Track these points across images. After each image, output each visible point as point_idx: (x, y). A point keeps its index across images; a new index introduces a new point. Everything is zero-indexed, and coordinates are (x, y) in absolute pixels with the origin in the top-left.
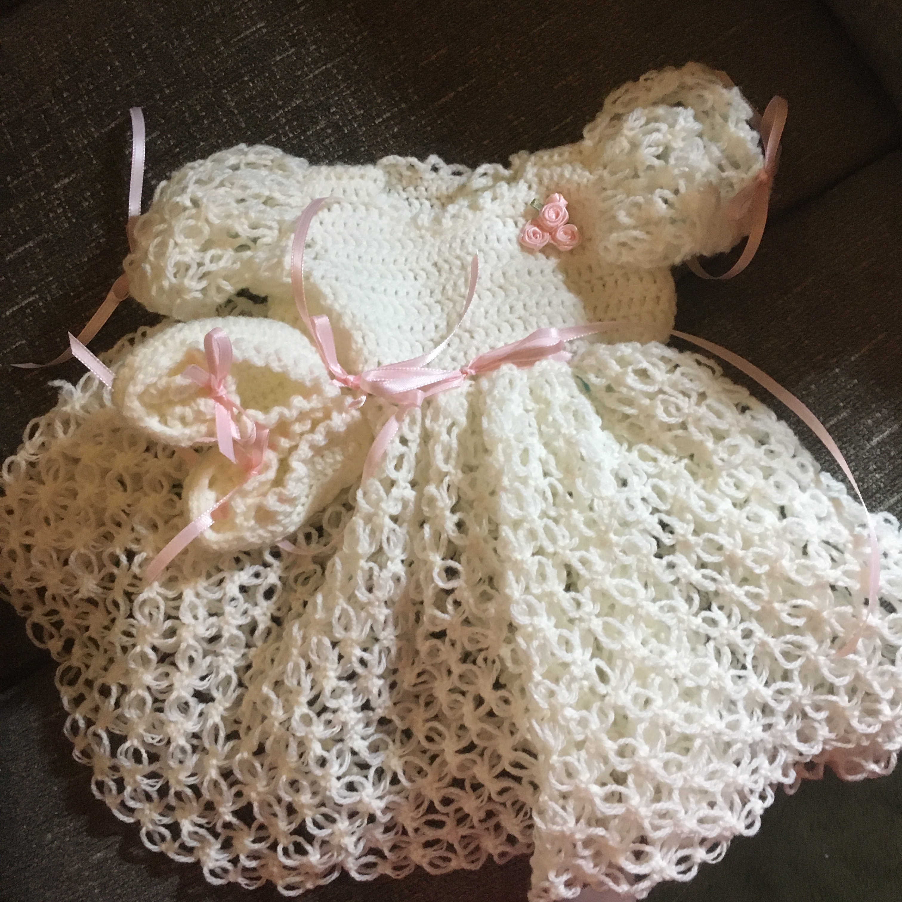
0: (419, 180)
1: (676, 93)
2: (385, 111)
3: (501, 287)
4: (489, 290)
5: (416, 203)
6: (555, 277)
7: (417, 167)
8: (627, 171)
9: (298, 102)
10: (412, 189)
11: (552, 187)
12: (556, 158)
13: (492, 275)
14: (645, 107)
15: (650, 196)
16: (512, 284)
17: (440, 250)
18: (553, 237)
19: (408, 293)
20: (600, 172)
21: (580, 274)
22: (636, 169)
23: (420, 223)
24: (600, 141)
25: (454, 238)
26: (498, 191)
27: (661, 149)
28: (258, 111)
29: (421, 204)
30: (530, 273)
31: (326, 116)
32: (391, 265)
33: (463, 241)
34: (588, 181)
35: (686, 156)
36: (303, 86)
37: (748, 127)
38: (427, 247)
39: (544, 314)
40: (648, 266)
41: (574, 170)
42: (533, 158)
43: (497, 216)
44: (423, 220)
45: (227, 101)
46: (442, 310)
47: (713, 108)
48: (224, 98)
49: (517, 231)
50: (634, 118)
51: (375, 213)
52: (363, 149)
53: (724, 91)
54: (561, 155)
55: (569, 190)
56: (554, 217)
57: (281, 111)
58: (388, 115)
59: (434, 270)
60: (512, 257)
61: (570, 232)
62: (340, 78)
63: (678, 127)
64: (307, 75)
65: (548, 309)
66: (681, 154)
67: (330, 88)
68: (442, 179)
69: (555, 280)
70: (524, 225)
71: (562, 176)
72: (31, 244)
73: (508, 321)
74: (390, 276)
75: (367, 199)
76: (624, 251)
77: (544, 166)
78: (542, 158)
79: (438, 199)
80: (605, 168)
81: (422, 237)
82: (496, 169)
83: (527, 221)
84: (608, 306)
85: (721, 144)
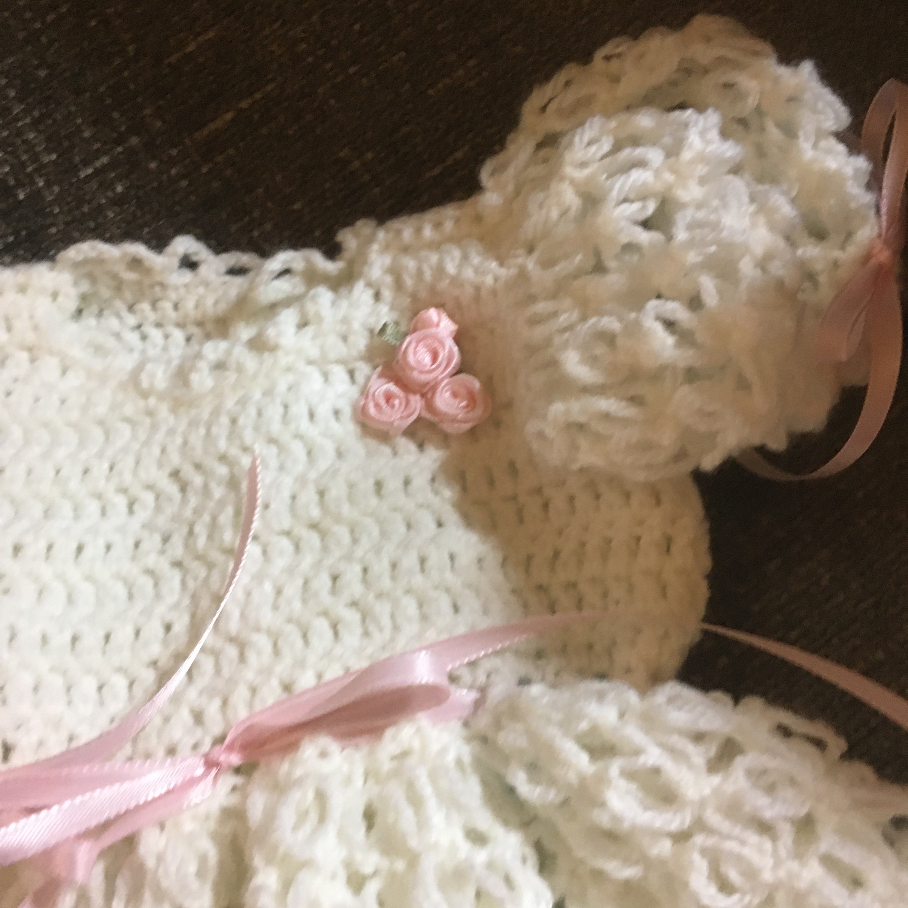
0: (157, 289)
1: (674, 83)
2: (98, 154)
3: (314, 526)
4: (288, 534)
5: (156, 334)
6: (436, 492)
7: (147, 263)
8: (579, 258)
10: (145, 306)
11: (423, 294)
12: (428, 232)
13: (294, 498)
14: (608, 114)
15: (633, 315)
16: (338, 520)
17: (185, 443)
18: (430, 406)
19: (108, 548)
20: (520, 261)
21: (491, 482)
22: (597, 254)
23: (145, 384)
24: (518, 192)
25: (216, 412)
26: (310, 308)
27: (651, 207)
29: (167, 337)
30: (379, 486)
33: (234, 421)
34: (496, 279)
35: (712, 217)
37: (841, 148)
38: (160, 436)
39: (408, 591)
40: (641, 476)
41: (465, 257)
42: (381, 234)
43: (310, 363)
44: (152, 376)
46: (184, 583)
47: (759, 111)
49: (354, 392)
50: (586, 138)
52: (53, 230)
53: (784, 71)
54: (438, 225)
55: (457, 300)
56: (427, 359)
58: (105, 160)
59: (172, 488)
60: (340, 454)
61: (463, 391)
63: (687, 155)
65: (418, 580)
66: (701, 215)
68: (206, 284)
69: (436, 501)
70: (368, 379)
71: (440, 270)
73: (325, 614)
74: (67, 511)
75: (30, 337)
76: (583, 443)
77: (406, 249)
78: (399, 233)
79: (200, 324)
80: (531, 250)
81: (150, 413)
82: (308, 261)
83: (375, 368)
84: (556, 554)
85: (785, 186)
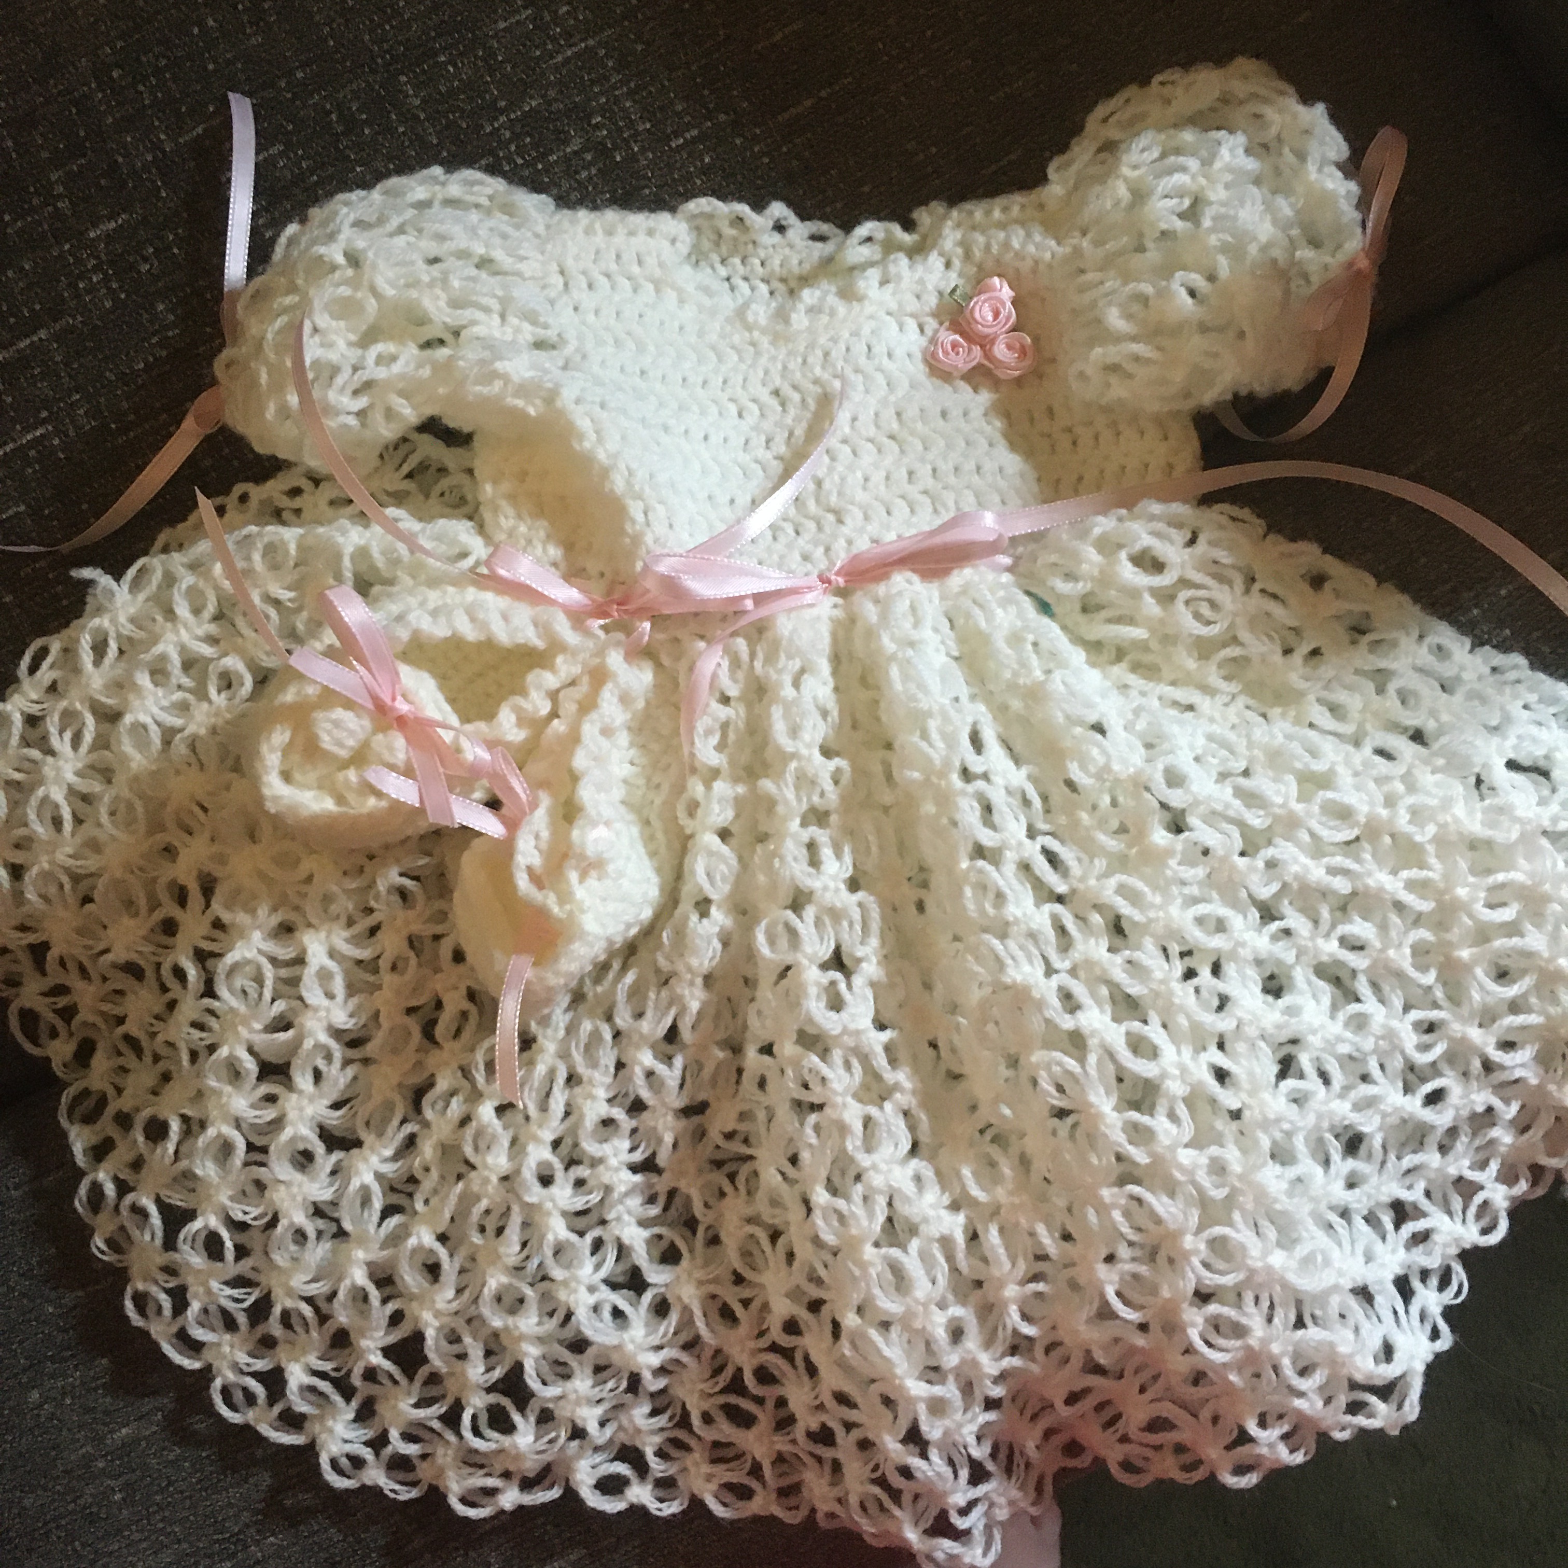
0: (750, 246)
1: (1213, 110)
3: (892, 437)
4: (871, 440)
5: (744, 287)
6: (989, 423)
7: (748, 222)
8: (1125, 239)
9: (534, 103)
10: (737, 261)
11: (990, 264)
12: (997, 214)
13: (877, 415)
14: (1160, 129)
15: (1164, 283)
16: (912, 433)
17: (785, 368)
18: (988, 355)
19: (725, 440)
20: (1075, 241)
21: (1032, 420)
22: (1141, 235)
23: (750, 318)
24: (1076, 188)
25: (811, 346)
26: (892, 269)
27: (1187, 203)
28: (461, 117)
29: (753, 289)
30: (944, 414)
31: (583, 129)
32: (699, 389)
33: (826, 354)
34: (1053, 256)
35: (1232, 212)
36: (543, 74)
37: (1339, 174)
38: (763, 361)
39: (968, 487)
40: (1154, 408)
41: (1028, 235)
42: (955, 213)
43: (889, 314)
44: (756, 314)
45: (407, 96)
47: (1279, 139)
48: (401, 91)
49: (923, 341)
50: (1141, 146)
51: (671, 296)
52: (647, 191)
53: (1301, 109)
54: (1005, 209)
55: (1017, 270)
56: (990, 317)
57: (502, 119)
59: (774, 403)
60: (912, 386)
61: (1018, 345)
62: (610, 64)
63: (1218, 165)
64: (552, 57)
65: (976, 478)
66: (1223, 210)
67: (593, 82)
68: (791, 246)
69: (988, 429)
70: (936, 332)
71: (1006, 245)
72: (43, 334)
73: (903, 497)
74: (695, 408)
75: (658, 273)
76: (1115, 380)
77: (974, 228)
78: (971, 213)
79: (783, 280)
80: (1084, 234)
81: (753, 344)
82: (887, 231)
83: (941, 324)
84: (1080, 479)
85: (1293, 200)
